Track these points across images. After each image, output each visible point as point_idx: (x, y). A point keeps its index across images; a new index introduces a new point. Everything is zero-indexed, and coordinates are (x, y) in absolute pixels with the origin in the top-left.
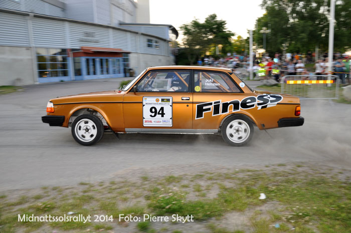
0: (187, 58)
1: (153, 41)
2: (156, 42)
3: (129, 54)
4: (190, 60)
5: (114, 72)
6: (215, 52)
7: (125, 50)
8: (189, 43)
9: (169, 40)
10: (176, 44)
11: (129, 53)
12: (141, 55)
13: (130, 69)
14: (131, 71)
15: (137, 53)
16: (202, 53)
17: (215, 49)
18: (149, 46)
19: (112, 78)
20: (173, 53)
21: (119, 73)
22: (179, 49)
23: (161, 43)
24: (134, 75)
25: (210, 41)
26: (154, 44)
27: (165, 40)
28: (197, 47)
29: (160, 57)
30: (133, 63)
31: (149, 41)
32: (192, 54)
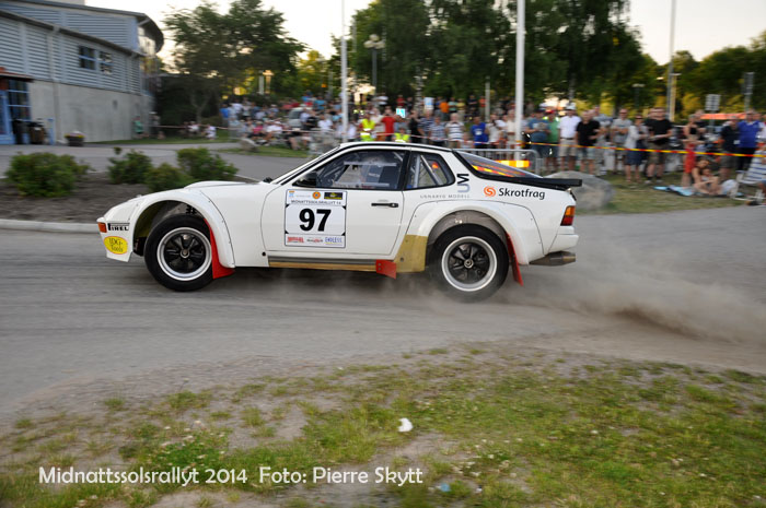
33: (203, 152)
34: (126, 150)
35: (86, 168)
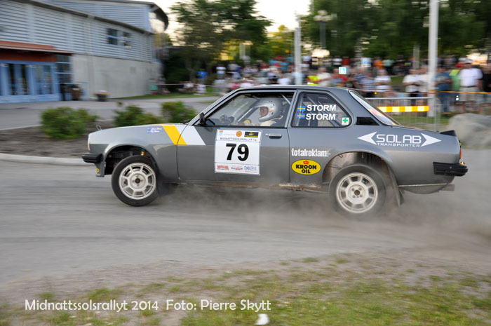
0: (183, 66)
1: (118, 33)
2: (126, 35)
3: (70, 57)
4: (189, 69)
5: (40, 92)
6: (238, 55)
7: (61, 48)
8: (190, 37)
9: (150, 31)
10: (167, 40)
11: (69, 54)
12: (94, 58)
13: (74, 86)
14: (75, 89)
15: (86, 55)
16: (213, 56)
17: (237, 50)
18: (112, 41)
19: (35, 102)
20: (159, 57)
21: (51, 93)
22: (170, 49)
23: (135, 37)
24: (82, 97)
25: (227, 35)
26: (121, 39)
27: (141, 32)
28: (203, 45)
29: (133, 64)
30: (79, 73)
31: (111, 32)
32: (194, 59)
33: (180, 104)
34: (127, 104)
35: (96, 117)
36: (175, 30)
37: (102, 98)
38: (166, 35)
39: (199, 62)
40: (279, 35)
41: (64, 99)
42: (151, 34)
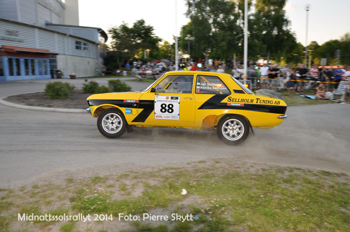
0: (116, 61)
1: (82, 44)
2: (85, 44)
4: (119, 63)
5: (40, 74)
6: (143, 56)
7: (52, 51)
8: (118, 46)
10: (106, 47)
11: (57, 54)
12: (69, 57)
13: (58, 71)
14: (59, 73)
15: (65, 54)
16: (131, 56)
17: (143, 53)
18: (77, 48)
19: (37, 79)
20: (102, 56)
21: (46, 74)
22: (107, 52)
23: (90, 46)
24: (62, 77)
25: (138, 45)
26: (83, 46)
27: (94, 43)
28: (126, 51)
29: (89, 60)
30: (61, 64)
31: (77, 43)
32: (120, 58)
36: (110, 42)
37: (73, 77)
38: (105, 45)
39: (124, 59)
40: (164, 46)
41: (53, 77)
42: (98, 44)
